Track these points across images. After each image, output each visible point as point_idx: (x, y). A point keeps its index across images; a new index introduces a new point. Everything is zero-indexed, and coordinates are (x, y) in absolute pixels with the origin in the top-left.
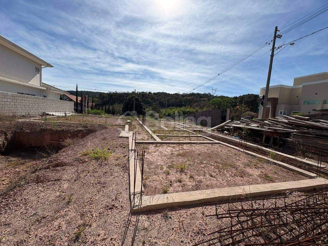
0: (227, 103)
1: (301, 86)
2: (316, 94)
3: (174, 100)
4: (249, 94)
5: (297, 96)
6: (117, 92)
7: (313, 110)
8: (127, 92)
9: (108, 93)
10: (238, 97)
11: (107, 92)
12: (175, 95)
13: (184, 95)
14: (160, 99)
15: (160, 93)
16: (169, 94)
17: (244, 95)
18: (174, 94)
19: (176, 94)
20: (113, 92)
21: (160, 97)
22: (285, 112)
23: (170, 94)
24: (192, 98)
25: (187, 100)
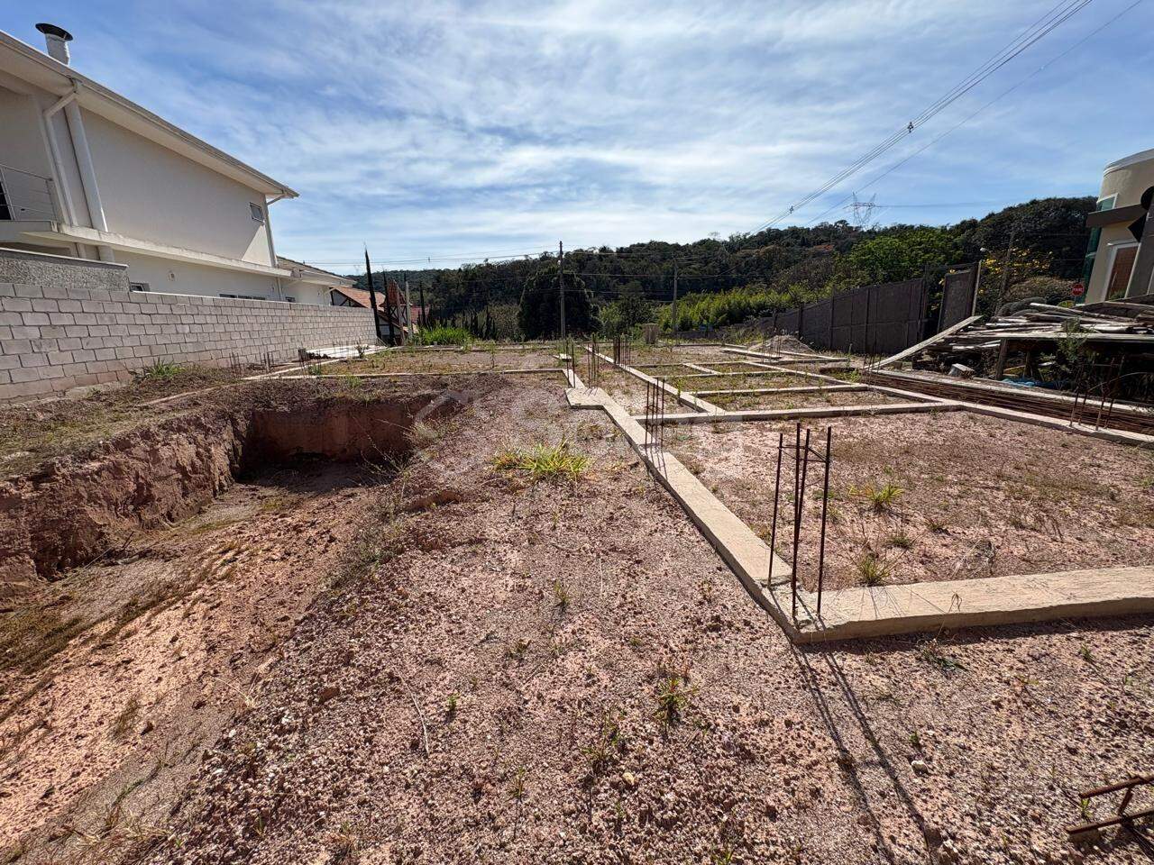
0: (926, 252)
3: (697, 265)
4: (1033, 202)
6: (489, 262)
8: (524, 258)
9: (460, 269)
10: (979, 219)
11: (457, 268)
12: (702, 249)
13: (736, 245)
14: (644, 269)
15: (643, 245)
16: (677, 246)
17: (1011, 209)
18: (695, 245)
19: (703, 242)
20: (478, 263)
21: (643, 263)
23: (682, 244)
24: (768, 251)
25: (747, 263)
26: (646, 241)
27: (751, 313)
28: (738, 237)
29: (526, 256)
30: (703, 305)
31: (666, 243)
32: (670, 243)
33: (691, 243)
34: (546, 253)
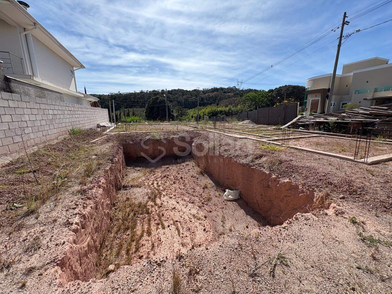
0: (262, 97)
1: (352, 74)
2: (367, 82)
3: (194, 97)
4: (286, 86)
5: (347, 86)
6: (120, 93)
7: (364, 99)
8: (134, 92)
9: (109, 95)
10: (273, 89)
11: (107, 94)
12: (195, 92)
13: (205, 92)
14: (177, 98)
15: (176, 90)
16: (187, 91)
17: (281, 87)
18: (192, 91)
19: (195, 90)
20: (116, 93)
21: (177, 96)
22: (334, 103)
23: (188, 90)
24: (215, 94)
25: (209, 98)
26: (177, 89)
27: (219, 113)
28: (206, 89)
29: (135, 91)
30: (203, 110)
31: (183, 90)
32: (185, 90)
33: (191, 90)
34: (142, 91)
